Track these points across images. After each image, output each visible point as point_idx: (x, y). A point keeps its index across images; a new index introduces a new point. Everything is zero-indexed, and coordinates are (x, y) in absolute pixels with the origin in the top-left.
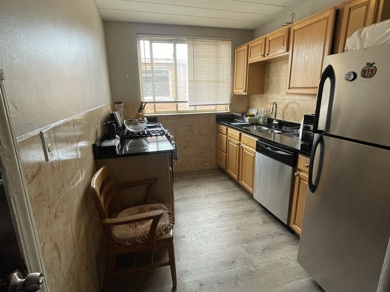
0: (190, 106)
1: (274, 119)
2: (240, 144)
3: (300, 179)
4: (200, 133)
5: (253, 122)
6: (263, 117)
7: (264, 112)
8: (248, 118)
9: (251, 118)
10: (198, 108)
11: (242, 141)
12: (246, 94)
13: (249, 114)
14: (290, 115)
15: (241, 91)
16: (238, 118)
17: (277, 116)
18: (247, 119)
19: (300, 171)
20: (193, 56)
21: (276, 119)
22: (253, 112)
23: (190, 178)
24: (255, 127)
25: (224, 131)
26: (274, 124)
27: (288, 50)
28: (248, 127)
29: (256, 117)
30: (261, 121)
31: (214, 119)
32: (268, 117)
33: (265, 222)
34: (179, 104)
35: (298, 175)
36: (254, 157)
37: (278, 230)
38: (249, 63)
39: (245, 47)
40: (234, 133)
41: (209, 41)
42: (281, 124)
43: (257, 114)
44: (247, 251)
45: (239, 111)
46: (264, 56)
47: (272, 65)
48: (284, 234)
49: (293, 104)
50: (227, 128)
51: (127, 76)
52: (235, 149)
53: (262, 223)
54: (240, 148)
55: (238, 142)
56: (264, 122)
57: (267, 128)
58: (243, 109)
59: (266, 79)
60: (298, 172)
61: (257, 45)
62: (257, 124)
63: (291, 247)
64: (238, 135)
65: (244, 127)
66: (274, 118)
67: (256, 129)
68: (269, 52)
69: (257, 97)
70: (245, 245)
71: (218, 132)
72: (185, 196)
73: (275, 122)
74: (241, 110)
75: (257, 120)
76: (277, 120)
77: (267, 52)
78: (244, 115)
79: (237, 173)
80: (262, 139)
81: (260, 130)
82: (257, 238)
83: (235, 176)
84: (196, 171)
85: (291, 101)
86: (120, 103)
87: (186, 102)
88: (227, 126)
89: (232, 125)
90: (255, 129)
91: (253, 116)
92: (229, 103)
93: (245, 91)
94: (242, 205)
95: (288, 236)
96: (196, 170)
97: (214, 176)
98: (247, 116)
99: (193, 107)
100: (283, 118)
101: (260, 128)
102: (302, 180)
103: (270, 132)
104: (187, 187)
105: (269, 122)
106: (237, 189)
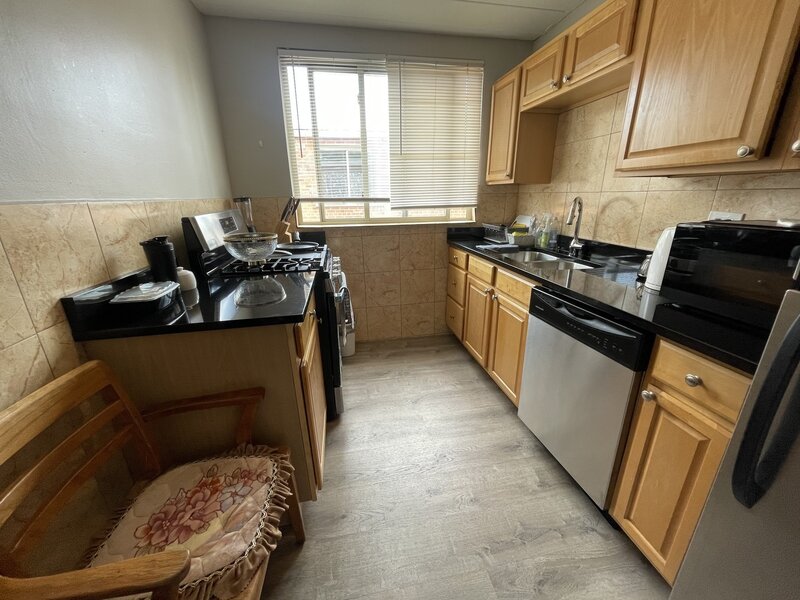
0: (392, 208)
1: (571, 239)
2: (492, 292)
3: (659, 409)
4: (413, 265)
5: (523, 243)
6: (546, 234)
7: (550, 221)
8: (514, 234)
9: (520, 234)
10: (412, 214)
11: (497, 285)
12: (512, 181)
13: (516, 226)
14: (614, 228)
15: (501, 176)
16: (493, 234)
17: (581, 230)
18: (511, 239)
19: (660, 385)
20: (400, 101)
21: (577, 238)
22: (526, 222)
23: (389, 356)
24: (528, 253)
25: (462, 263)
26: (573, 248)
27: (630, 51)
28: (513, 255)
29: (532, 233)
30: (542, 242)
31: (443, 237)
32: (558, 233)
33: (542, 484)
34: (371, 204)
35: (654, 397)
36: (524, 325)
37: (579, 514)
38: (522, 109)
39: (514, 76)
40: (481, 267)
41: (436, 67)
42: (589, 250)
43: (534, 225)
44: (495, 584)
45: (496, 221)
46: (559, 85)
47: (574, 112)
48: (593, 530)
49: (624, 202)
50: (468, 256)
51: (261, 143)
52: (482, 302)
53: (536, 487)
54: (492, 301)
55: (489, 288)
56: (549, 244)
57: (555, 258)
58: (503, 216)
59: (557, 148)
60: (650, 387)
61: (543, 62)
62: (533, 248)
63: (615, 581)
64: (490, 272)
65: (505, 255)
66: (572, 234)
67: (531, 259)
68: (573, 72)
69: (534, 189)
70: (490, 559)
71: (451, 263)
72: (372, 397)
73: (574, 244)
74: (500, 220)
75: (534, 239)
76: (580, 240)
77: (568, 72)
78: (506, 230)
79: (484, 352)
80: (545, 285)
81: (539, 263)
82: (522, 536)
83: (481, 358)
84: (405, 339)
85: (619, 194)
86: (244, 200)
87: (387, 200)
88: (467, 250)
89: (477, 249)
90: (527, 260)
91: (526, 230)
92: (474, 202)
93: (510, 176)
94: (493, 430)
95: (606, 537)
96: (404, 336)
97: (438, 351)
98: (511, 231)
99: (401, 211)
100: (595, 235)
101: (539, 258)
102: (663, 415)
103: (562, 267)
104: (380, 375)
105: (561, 245)
106: (482, 385)
